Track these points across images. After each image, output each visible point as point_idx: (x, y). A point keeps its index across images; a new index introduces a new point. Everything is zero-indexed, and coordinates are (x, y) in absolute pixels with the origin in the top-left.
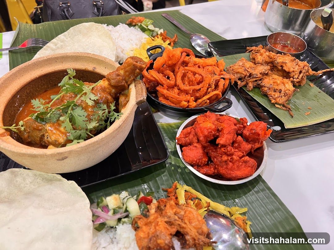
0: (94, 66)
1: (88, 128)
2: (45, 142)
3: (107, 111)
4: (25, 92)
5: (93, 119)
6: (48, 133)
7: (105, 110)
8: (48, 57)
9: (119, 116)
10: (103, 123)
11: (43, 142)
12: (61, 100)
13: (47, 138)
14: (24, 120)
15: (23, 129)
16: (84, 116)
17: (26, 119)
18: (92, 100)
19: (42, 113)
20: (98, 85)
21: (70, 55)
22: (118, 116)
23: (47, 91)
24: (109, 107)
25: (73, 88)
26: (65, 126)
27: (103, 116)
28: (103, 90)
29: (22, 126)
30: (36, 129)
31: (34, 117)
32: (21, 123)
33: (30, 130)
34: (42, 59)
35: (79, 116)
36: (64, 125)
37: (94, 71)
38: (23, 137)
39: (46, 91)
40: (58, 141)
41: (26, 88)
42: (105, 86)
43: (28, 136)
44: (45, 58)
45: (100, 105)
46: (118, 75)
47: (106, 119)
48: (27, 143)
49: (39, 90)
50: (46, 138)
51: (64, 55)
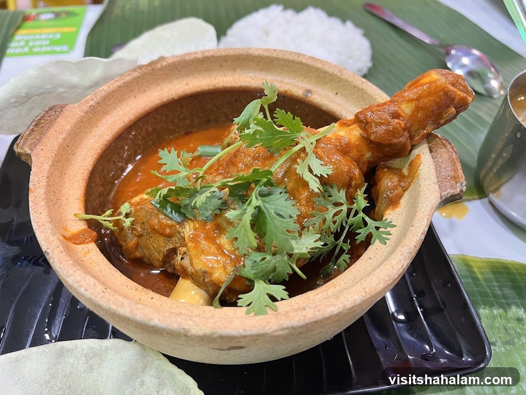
0: (308, 86)
1: (296, 251)
2: (174, 268)
3: (345, 208)
4: (144, 130)
5: (308, 227)
6: (186, 246)
7: (342, 204)
8: (207, 54)
9: (380, 230)
10: (332, 239)
11: (170, 266)
12: (231, 161)
13: (182, 259)
14: (133, 200)
15: (127, 222)
16: (291, 217)
17: (137, 199)
18: (316, 176)
19: (180, 191)
20: (329, 135)
21: (257, 53)
22: (377, 228)
23: (192, 132)
24: (351, 199)
25: (271, 135)
26: (236, 236)
27: (334, 222)
28: (344, 150)
29: (127, 216)
30: (158, 232)
31: (157, 197)
32: (125, 208)
33: (144, 229)
34: (192, 57)
35: (279, 215)
36: (232, 232)
37: (307, 99)
38: (124, 244)
39: (187, 134)
40: (211, 277)
41: (147, 122)
42: (349, 141)
43: (137, 245)
44: (199, 56)
45: (331, 189)
46: (396, 115)
47: (339, 231)
48: (130, 259)
49: (172, 128)
50: (179, 258)
51: (241, 52)
